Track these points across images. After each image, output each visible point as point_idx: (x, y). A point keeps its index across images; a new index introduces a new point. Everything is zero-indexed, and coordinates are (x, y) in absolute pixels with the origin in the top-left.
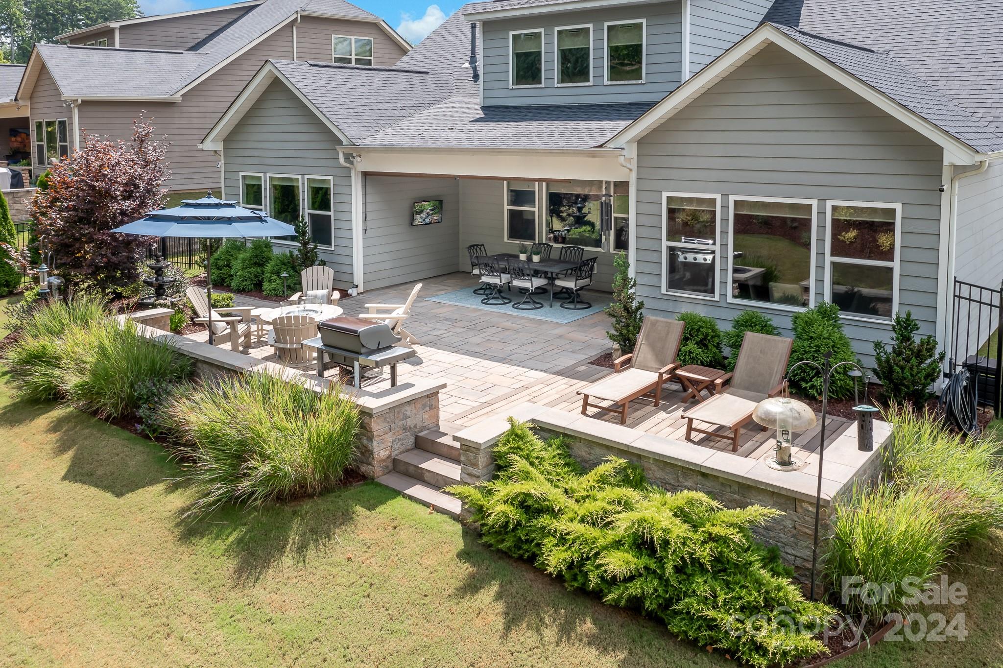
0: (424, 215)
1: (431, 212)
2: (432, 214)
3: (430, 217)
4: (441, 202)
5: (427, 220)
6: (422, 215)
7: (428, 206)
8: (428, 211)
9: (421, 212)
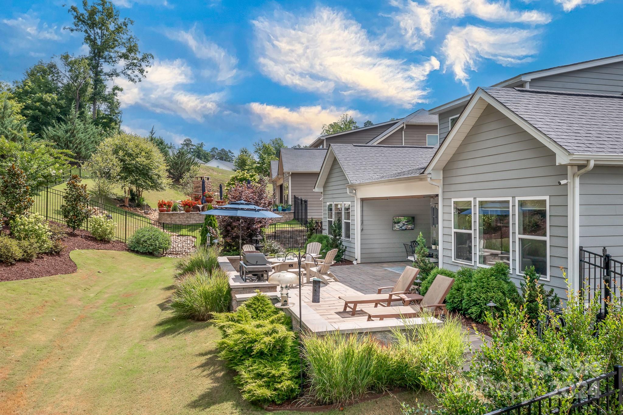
0: (401, 225)
1: (406, 223)
2: (407, 224)
3: (405, 226)
4: (413, 218)
5: (404, 228)
6: (399, 225)
7: (403, 220)
8: (404, 222)
9: (399, 222)
